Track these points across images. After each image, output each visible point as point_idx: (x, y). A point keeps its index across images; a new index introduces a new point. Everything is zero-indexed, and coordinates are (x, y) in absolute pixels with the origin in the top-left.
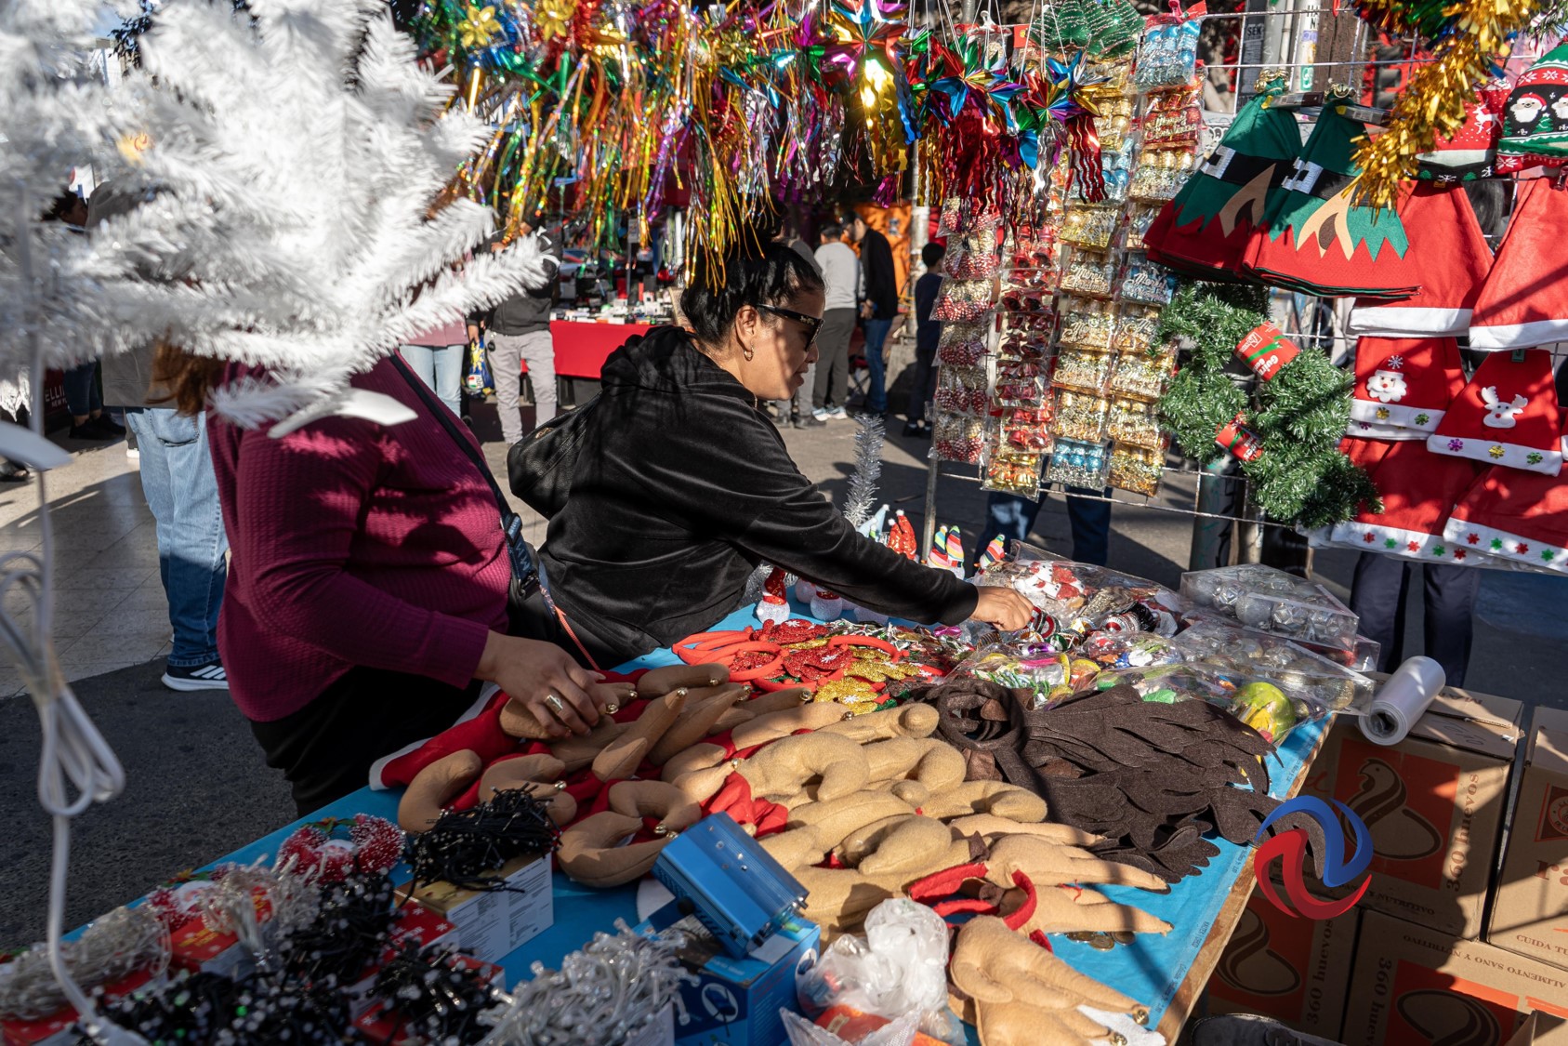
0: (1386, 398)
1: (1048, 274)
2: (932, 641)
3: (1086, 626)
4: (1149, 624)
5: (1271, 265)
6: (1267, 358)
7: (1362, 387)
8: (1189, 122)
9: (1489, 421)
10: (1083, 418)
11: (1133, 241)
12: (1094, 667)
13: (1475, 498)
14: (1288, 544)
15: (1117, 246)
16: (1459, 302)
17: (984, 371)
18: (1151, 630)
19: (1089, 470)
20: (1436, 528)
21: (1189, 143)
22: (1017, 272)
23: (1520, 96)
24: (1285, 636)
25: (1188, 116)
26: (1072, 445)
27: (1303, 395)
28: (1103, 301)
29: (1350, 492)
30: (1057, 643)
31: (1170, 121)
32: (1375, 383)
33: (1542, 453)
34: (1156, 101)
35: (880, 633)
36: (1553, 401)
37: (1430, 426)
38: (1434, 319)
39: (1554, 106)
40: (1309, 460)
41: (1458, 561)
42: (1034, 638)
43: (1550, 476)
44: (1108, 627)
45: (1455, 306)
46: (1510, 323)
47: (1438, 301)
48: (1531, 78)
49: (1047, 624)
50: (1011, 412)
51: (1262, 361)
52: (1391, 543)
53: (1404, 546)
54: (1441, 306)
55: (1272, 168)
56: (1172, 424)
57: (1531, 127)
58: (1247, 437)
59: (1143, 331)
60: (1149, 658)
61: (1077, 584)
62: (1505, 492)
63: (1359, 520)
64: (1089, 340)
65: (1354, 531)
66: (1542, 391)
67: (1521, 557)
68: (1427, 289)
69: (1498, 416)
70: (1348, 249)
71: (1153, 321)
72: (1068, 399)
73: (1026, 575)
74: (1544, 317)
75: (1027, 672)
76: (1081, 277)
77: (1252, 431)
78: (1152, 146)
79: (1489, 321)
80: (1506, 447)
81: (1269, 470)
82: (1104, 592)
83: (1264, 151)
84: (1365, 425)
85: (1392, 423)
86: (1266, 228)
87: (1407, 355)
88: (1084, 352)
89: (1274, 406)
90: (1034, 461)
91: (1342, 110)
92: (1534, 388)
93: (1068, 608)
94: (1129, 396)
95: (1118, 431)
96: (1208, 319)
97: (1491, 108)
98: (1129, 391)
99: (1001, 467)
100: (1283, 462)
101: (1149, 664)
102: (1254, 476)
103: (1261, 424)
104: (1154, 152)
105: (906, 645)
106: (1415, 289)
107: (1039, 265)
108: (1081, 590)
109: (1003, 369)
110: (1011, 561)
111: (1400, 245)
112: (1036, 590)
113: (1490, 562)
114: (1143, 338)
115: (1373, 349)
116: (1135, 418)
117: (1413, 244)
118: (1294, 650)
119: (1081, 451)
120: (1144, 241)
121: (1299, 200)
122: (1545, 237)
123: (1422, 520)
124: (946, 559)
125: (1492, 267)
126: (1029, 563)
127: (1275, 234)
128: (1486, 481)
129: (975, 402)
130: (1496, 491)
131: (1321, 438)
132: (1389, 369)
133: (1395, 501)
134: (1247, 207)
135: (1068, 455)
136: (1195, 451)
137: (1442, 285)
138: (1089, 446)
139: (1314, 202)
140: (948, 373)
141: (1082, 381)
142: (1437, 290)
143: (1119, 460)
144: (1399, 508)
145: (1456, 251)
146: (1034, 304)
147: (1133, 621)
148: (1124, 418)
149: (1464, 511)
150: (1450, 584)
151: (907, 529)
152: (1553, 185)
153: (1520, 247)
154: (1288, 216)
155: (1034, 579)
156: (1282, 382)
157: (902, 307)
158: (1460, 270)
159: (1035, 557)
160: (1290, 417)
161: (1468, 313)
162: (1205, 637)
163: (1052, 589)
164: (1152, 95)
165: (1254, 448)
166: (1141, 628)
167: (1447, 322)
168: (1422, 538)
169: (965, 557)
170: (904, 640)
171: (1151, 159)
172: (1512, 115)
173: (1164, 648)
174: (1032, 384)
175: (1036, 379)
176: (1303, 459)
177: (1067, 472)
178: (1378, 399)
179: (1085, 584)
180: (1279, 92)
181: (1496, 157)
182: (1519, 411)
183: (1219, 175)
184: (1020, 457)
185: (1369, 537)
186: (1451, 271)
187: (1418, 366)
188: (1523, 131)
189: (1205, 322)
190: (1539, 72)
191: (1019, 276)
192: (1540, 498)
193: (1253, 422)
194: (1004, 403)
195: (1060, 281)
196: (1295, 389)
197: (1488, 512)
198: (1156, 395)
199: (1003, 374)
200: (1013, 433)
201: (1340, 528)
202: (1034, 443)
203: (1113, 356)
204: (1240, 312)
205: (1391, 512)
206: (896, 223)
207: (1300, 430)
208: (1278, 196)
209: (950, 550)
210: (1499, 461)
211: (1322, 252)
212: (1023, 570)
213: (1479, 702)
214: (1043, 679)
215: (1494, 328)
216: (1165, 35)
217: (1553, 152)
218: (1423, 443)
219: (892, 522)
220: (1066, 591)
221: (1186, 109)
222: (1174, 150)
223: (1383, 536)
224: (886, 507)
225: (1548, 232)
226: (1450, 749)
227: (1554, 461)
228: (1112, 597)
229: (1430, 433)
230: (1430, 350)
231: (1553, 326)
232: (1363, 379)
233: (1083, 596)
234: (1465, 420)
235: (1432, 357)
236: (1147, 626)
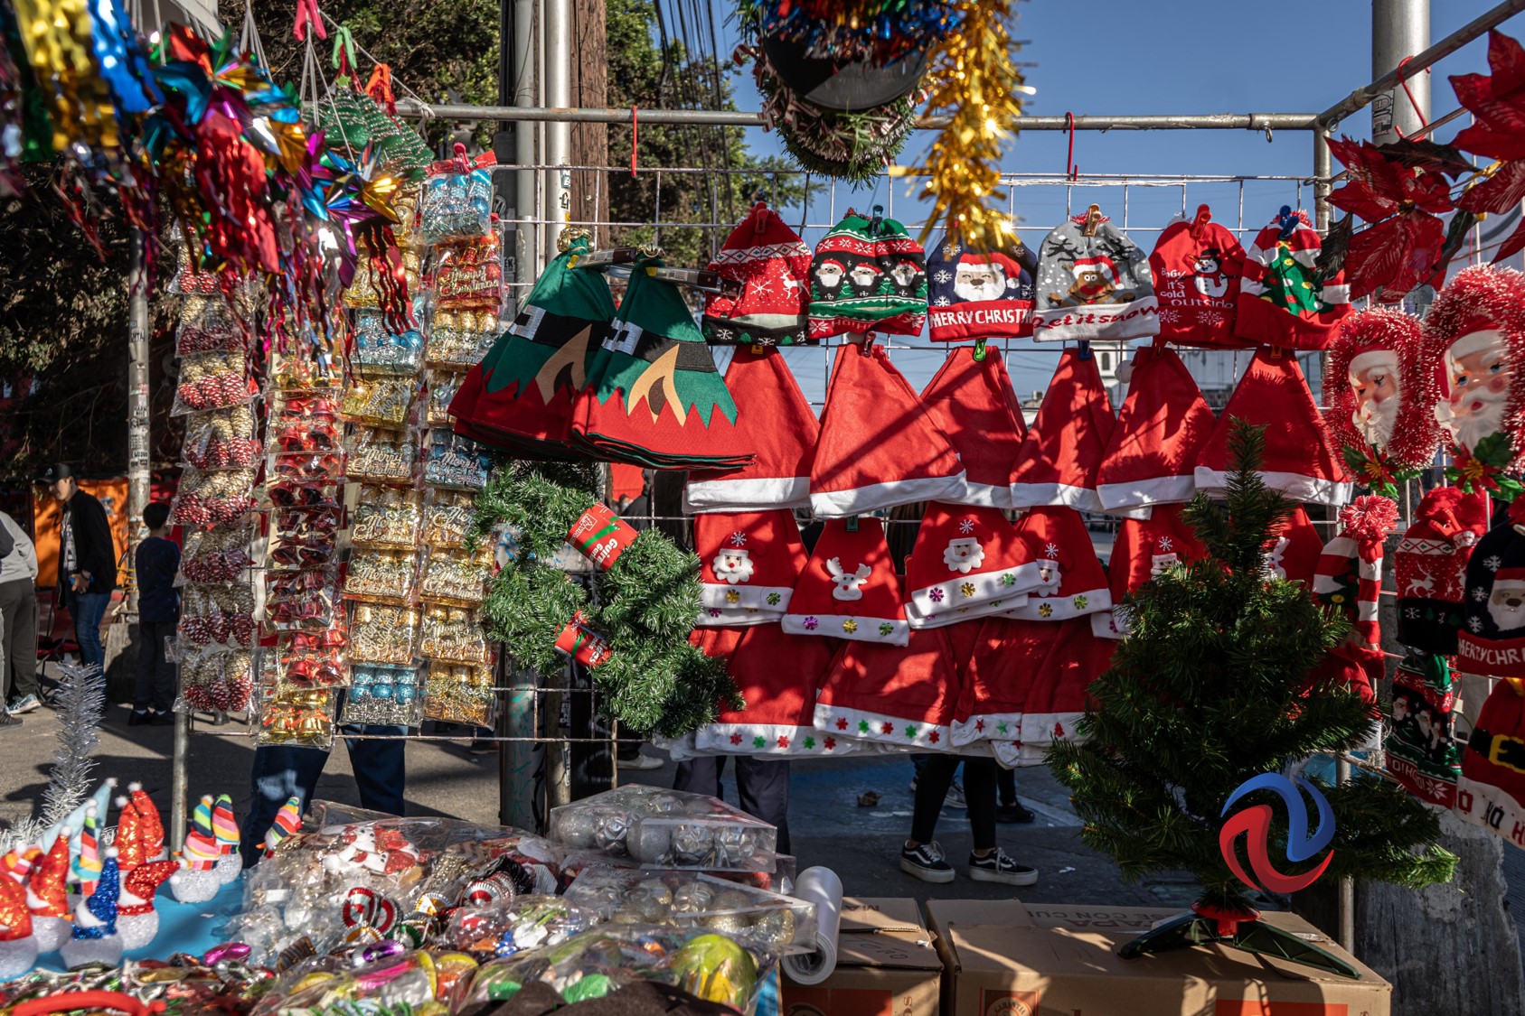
0: (733, 579)
1: (327, 460)
2: (203, 974)
3: (437, 904)
4: (525, 884)
5: (605, 429)
6: (605, 543)
7: (708, 568)
8: (490, 278)
9: (838, 594)
10: (389, 637)
11: (437, 413)
12: (467, 962)
13: (836, 679)
14: (593, 779)
15: (415, 422)
16: (793, 472)
17: (248, 588)
18: (528, 890)
19: (401, 703)
20: (803, 718)
21: (490, 302)
22: (286, 458)
23: (823, 262)
24: (694, 868)
25: (487, 271)
26: (375, 672)
27: (650, 580)
28: (403, 489)
29: (710, 689)
30: (405, 936)
31: (467, 277)
32: (721, 563)
33: (892, 622)
34: (447, 254)
35: (108, 980)
36: (890, 570)
37: (781, 606)
38: (770, 490)
39: (852, 274)
40: (663, 656)
41: (827, 752)
42: (367, 936)
43: (901, 647)
44: (473, 898)
45: (790, 476)
46: (845, 489)
47: (772, 472)
48: (829, 245)
49: (383, 910)
50: (291, 636)
51: (599, 546)
52: (759, 742)
53: (773, 744)
54: (776, 475)
55: (588, 329)
56: (503, 631)
57: (835, 291)
58: (591, 638)
59: (455, 522)
60: (541, 932)
61: (408, 849)
62: (862, 670)
63: (722, 721)
64: (389, 537)
65: (718, 734)
66: (880, 558)
67: (887, 738)
68: (762, 460)
69: (846, 588)
70: (681, 416)
71: (467, 509)
72: (366, 614)
73: (338, 848)
74: (876, 481)
75: (369, 994)
76: (372, 459)
77: (598, 630)
78: (447, 305)
79: (827, 487)
80: (858, 620)
81: (622, 673)
82: (451, 852)
83: (578, 310)
84: (714, 611)
85: (745, 605)
86: (593, 390)
87: (749, 530)
88: (383, 552)
89: (618, 598)
90: (324, 699)
91: (654, 272)
92: (871, 557)
93: (403, 882)
94: (444, 603)
95: (434, 645)
96: (535, 500)
97: (795, 275)
98: (446, 596)
99: (280, 712)
100: (636, 662)
101: (544, 942)
102: (605, 682)
103: (607, 619)
104: (450, 311)
105: (157, 991)
106: (749, 458)
107: (317, 446)
108: (416, 857)
109: (274, 583)
110: (313, 831)
111: (730, 412)
112: (355, 866)
113: (858, 749)
114: (457, 530)
115: (714, 526)
116: (454, 629)
117: (741, 412)
118: (710, 884)
119: (387, 679)
120: (449, 412)
121: (624, 362)
122: (862, 402)
123: (787, 711)
124: (213, 843)
125: (820, 433)
126: (340, 830)
127: (603, 397)
128: (843, 659)
129: (237, 626)
130: (854, 669)
131: (675, 628)
132: (733, 547)
133: (755, 694)
134: (565, 372)
135: (371, 687)
136: (533, 661)
137: (773, 454)
138: (398, 671)
139: (640, 364)
140: (196, 596)
141: (383, 589)
142: (770, 461)
143: (438, 684)
144: (762, 700)
145: (782, 418)
146: (312, 496)
147: (506, 883)
148: (440, 630)
149: (828, 694)
150: (765, 793)
151: (148, 810)
152: (860, 352)
153: (842, 412)
154: (614, 377)
155: (350, 852)
156: (625, 568)
157: (120, 579)
158: (789, 438)
159: (347, 820)
160: (639, 608)
161: (805, 481)
162: (599, 889)
163: (376, 862)
164: (444, 246)
165: (600, 649)
166: (517, 892)
167: (785, 493)
168: (789, 731)
169: (242, 837)
170: (154, 984)
171: (448, 319)
172: (818, 281)
173: (562, 914)
174: (316, 599)
175: (321, 593)
176: (656, 657)
177: (371, 708)
178: (725, 581)
179: (420, 847)
180: (584, 251)
181: (808, 321)
182: (863, 582)
183: (530, 336)
184: (305, 698)
185: (736, 739)
186: (781, 440)
187: (761, 541)
188: (830, 296)
189: (533, 504)
190: (836, 239)
191: (289, 463)
192: (893, 672)
193: (598, 618)
194: (281, 626)
195: (344, 467)
196: (641, 576)
197: (852, 695)
198: (479, 597)
199: (275, 589)
200: (293, 666)
201: (702, 734)
202: (325, 674)
203: (418, 554)
204: (568, 491)
205: (752, 707)
206: (109, 502)
207: (652, 621)
208: (599, 358)
209: (219, 830)
210: (854, 636)
211: (655, 417)
212: (334, 841)
213: (877, 909)
214: (399, 999)
215: (833, 494)
216: (452, 183)
217: (860, 315)
218: (778, 625)
219: (122, 801)
220: (396, 862)
221: (486, 263)
222: (475, 310)
223: (749, 735)
224: (111, 782)
225: (864, 396)
226: (876, 972)
227: (903, 631)
228: (463, 857)
229: (782, 614)
230: (770, 524)
231: (885, 488)
232: (709, 560)
233: (420, 864)
234: (813, 596)
235: (774, 531)
236: (522, 888)
